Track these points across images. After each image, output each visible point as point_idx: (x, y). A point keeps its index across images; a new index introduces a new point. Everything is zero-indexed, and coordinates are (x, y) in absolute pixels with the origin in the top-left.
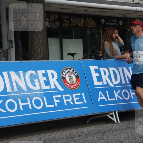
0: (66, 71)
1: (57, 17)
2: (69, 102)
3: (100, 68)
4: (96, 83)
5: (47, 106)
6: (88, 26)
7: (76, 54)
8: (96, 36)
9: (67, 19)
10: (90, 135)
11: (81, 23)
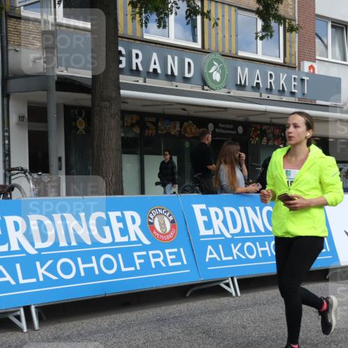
0: (155, 212)
1: (135, 118)
2: (159, 262)
3: (210, 209)
4: (203, 231)
5: (124, 269)
6: (187, 135)
9: (152, 123)
10: (192, 315)
11: (175, 129)
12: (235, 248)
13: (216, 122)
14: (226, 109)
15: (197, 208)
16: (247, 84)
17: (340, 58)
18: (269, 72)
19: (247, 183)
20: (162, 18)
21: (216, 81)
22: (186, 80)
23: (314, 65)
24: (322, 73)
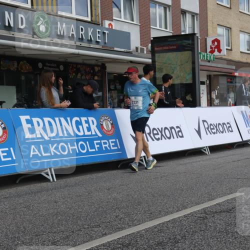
3: (33, 119)
4: (28, 135)
6: (22, 71)
7: (4, 102)
8: (33, 82)
10: (19, 196)
11: (14, 66)
13: (44, 62)
15: (23, 118)
16: (65, 34)
17: (129, 19)
18: (81, 27)
22: (20, 30)
23: (113, 23)
24: (117, 29)
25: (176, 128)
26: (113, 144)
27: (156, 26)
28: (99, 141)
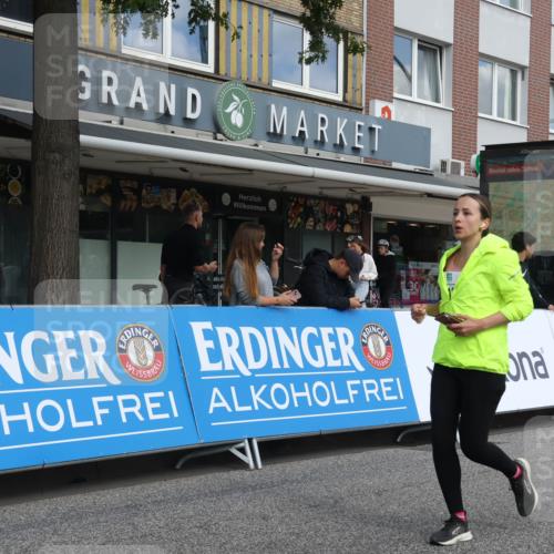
0: (129, 333)
1: (105, 182)
2: (133, 414)
4: (206, 365)
5: (75, 424)
8: (208, 237)
9: (132, 189)
11: (169, 201)
12: (256, 392)
13: (235, 191)
14: (250, 171)
15: (198, 328)
16: (285, 133)
17: (429, 96)
18: (320, 116)
19: (278, 290)
20: (150, 22)
21: (236, 126)
22: (188, 123)
23: (392, 107)
24: (402, 119)
25: (531, 356)
26: (389, 389)
27: (491, 114)
28: (358, 382)
